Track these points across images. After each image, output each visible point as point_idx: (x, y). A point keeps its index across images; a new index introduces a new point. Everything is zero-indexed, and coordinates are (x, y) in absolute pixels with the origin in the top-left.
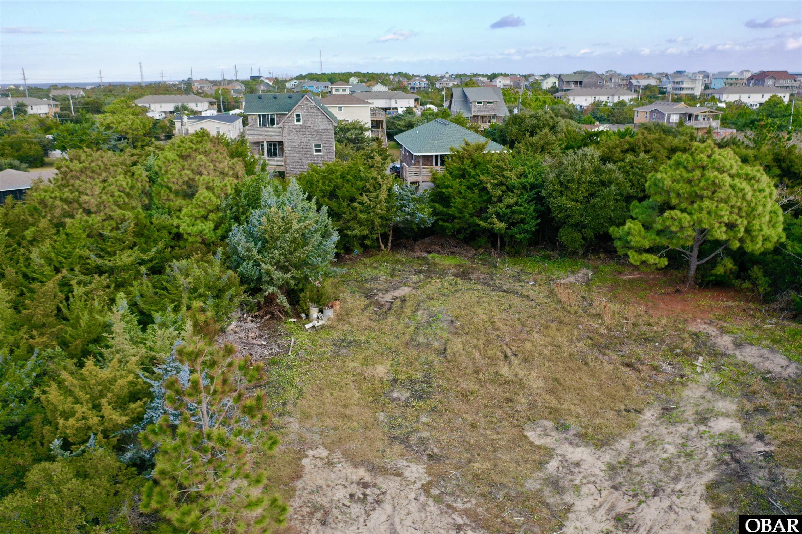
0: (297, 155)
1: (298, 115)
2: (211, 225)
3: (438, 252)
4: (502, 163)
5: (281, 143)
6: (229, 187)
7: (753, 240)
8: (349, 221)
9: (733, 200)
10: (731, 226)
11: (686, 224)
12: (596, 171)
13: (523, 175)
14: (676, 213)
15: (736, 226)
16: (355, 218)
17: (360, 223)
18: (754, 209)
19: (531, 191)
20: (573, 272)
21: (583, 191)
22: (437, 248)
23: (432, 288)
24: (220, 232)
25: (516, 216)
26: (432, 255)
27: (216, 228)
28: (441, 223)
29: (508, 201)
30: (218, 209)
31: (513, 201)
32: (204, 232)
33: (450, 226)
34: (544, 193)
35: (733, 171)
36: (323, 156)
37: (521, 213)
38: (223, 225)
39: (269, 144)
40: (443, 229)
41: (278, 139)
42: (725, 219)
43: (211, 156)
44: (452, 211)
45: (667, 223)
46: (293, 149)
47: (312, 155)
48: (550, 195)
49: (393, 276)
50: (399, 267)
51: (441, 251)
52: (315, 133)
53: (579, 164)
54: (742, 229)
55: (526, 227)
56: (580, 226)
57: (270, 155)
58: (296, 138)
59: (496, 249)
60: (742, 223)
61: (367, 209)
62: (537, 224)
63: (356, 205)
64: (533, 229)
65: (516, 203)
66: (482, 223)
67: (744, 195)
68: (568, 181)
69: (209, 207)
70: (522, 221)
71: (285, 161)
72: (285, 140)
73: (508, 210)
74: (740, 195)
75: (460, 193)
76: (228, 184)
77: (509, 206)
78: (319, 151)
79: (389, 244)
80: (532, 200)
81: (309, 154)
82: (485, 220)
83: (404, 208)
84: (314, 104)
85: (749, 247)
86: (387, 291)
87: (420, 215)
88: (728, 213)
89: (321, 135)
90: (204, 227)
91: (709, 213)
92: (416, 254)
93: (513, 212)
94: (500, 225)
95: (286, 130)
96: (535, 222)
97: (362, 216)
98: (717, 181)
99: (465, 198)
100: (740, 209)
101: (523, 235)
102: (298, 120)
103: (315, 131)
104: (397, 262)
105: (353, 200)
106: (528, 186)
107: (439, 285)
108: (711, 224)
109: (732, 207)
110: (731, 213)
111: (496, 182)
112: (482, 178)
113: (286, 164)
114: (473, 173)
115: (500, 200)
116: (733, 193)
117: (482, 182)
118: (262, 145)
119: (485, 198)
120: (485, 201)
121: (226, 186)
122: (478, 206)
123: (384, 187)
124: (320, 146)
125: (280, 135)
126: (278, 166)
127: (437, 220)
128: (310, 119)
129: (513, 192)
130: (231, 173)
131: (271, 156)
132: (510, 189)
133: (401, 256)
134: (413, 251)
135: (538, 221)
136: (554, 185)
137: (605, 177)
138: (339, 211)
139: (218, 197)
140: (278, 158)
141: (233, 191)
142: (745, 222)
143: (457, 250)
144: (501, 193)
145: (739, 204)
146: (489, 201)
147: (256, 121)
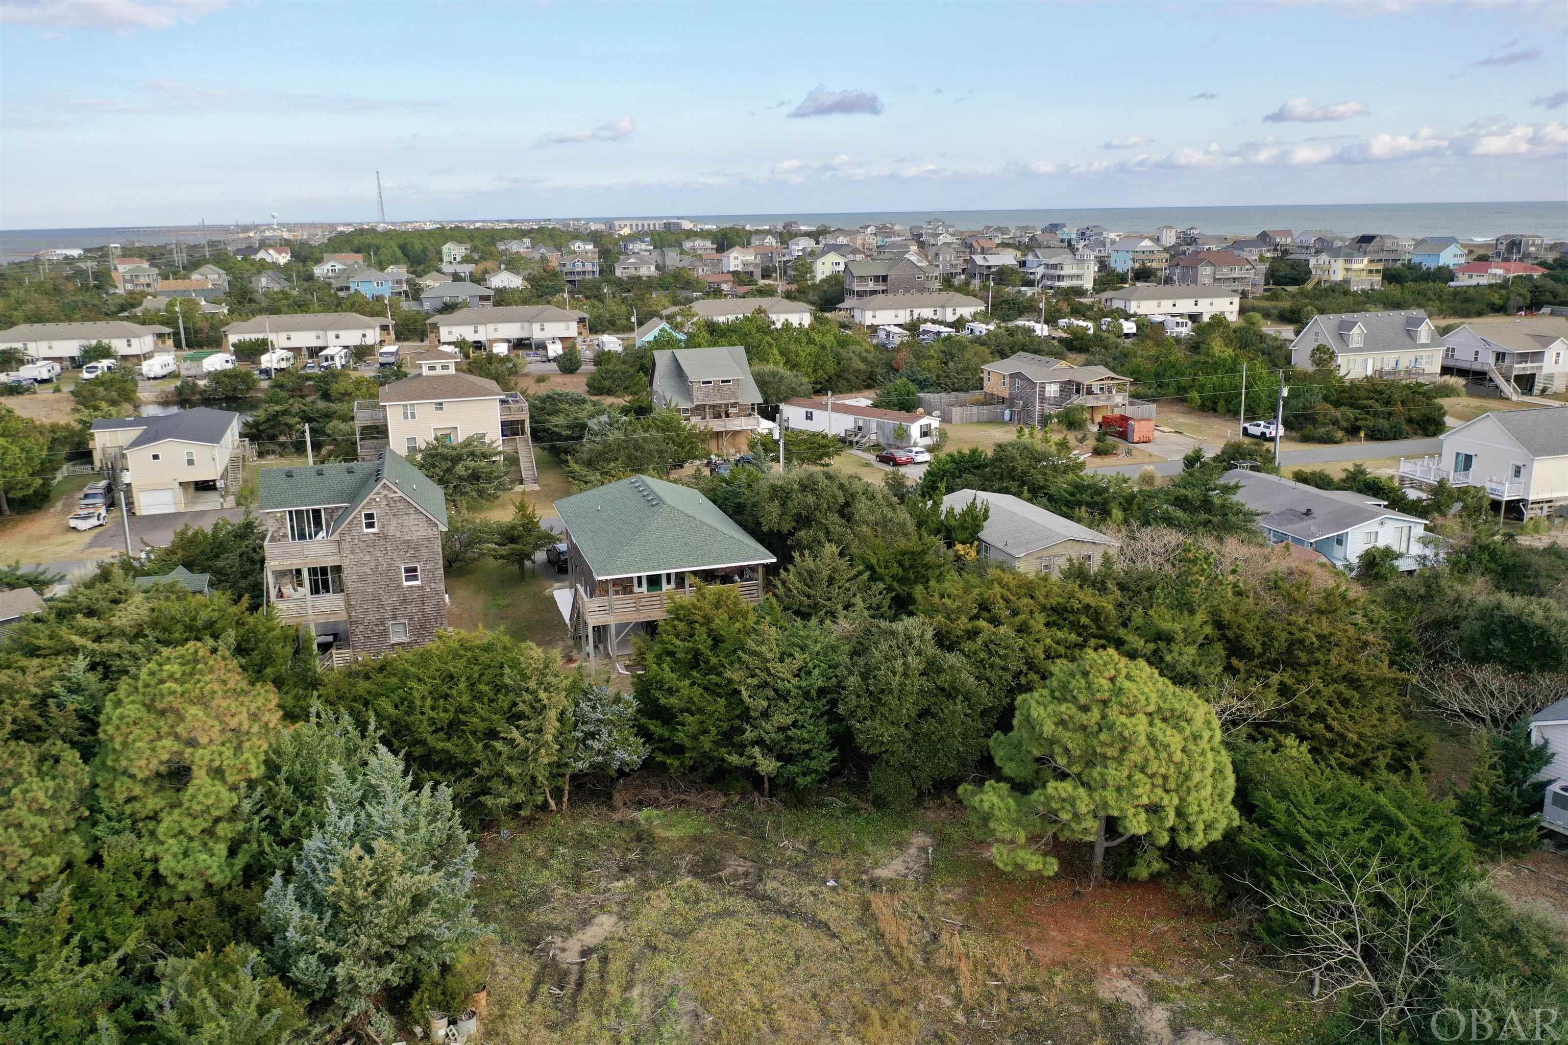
0: (370, 590)
1: (369, 516)
2: (222, 849)
3: (654, 803)
4: (764, 649)
5: (338, 569)
6: (253, 766)
7: (1189, 829)
8: (489, 779)
9: (1153, 767)
10: (1154, 809)
11: (1083, 809)
12: (932, 668)
13: (802, 672)
14: (1065, 788)
15: (1163, 808)
16: (498, 774)
17: (509, 781)
18: (1187, 777)
19: (819, 697)
20: (901, 845)
21: (909, 708)
22: (655, 793)
23: (654, 914)
24: (241, 860)
25: (795, 745)
26: (646, 812)
27: (232, 852)
28: (660, 757)
29: (781, 719)
30: (234, 814)
31: (789, 720)
32: (210, 872)
33: (676, 763)
34: (841, 710)
35: (1151, 709)
36: (421, 588)
37: (803, 741)
38: (245, 846)
39: (313, 571)
40: (663, 766)
41: (330, 562)
42: (1145, 800)
43: (214, 703)
44: (681, 737)
45: (1054, 805)
46: (362, 578)
47: (399, 586)
48: (852, 714)
49: (578, 884)
50: (589, 857)
51: (663, 800)
52: (404, 546)
53: (900, 661)
54: (1172, 814)
55: (814, 764)
56: (907, 768)
57: (315, 590)
58: (367, 558)
59: (762, 794)
60: (1170, 802)
61: (523, 757)
62: (834, 760)
63: (499, 745)
64: (827, 769)
65: (794, 724)
66: (734, 759)
67: (1170, 755)
68: (882, 691)
69: (217, 813)
70: (807, 754)
71: (347, 602)
72: (345, 564)
73: (781, 736)
74: (1164, 755)
75: (690, 700)
76: (252, 760)
77: (781, 729)
78: (415, 578)
79: (565, 799)
80: (822, 715)
81: (393, 585)
82: (741, 749)
83: (590, 742)
84: (400, 494)
85: (1185, 842)
86: (569, 931)
87: (619, 754)
88: (1148, 787)
89: (416, 549)
90: (209, 862)
91: (1119, 789)
92: (617, 816)
93: (789, 739)
94: (767, 766)
95: (346, 546)
96: (829, 756)
97: (512, 770)
98: (1126, 733)
99: (701, 711)
100: (1165, 778)
101: (809, 778)
102: (370, 525)
103: (405, 542)
104: (583, 842)
105: (493, 734)
106: (813, 693)
107: (666, 906)
108: (1121, 810)
109: (1152, 776)
110: (1154, 786)
111: (754, 681)
112: (728, 674)
113: (349, 606)
114: (714, 660)
115: (765, 715)
116: (1152, 753)
117: (730, 681)
118: (299, 572)
119: (738, 712)
120: (738, 717)
121: (247, 763)
122: (725, 726)
123: (553, 714)
124: (414, 570)
125: (334, 554)
126: (333, 612)
127: (653, 751)
128: (394, 522)
129: (786, 701)
130: (255, 729)
131: (317, 592)
132: (783, 696)
133: (589, 825)
134: (612, 808)
135: (835, 753)
136: (858, 696)
137: (943, 680)
138: (469, 759)
139: (234, 788)
140: (330, 596)
141: (263, 768)
142: (1176, 801)
143: (692, 797)
144: (765, 704)
145: (1163, 771)
146: (745, 716)
147: (283, 523)
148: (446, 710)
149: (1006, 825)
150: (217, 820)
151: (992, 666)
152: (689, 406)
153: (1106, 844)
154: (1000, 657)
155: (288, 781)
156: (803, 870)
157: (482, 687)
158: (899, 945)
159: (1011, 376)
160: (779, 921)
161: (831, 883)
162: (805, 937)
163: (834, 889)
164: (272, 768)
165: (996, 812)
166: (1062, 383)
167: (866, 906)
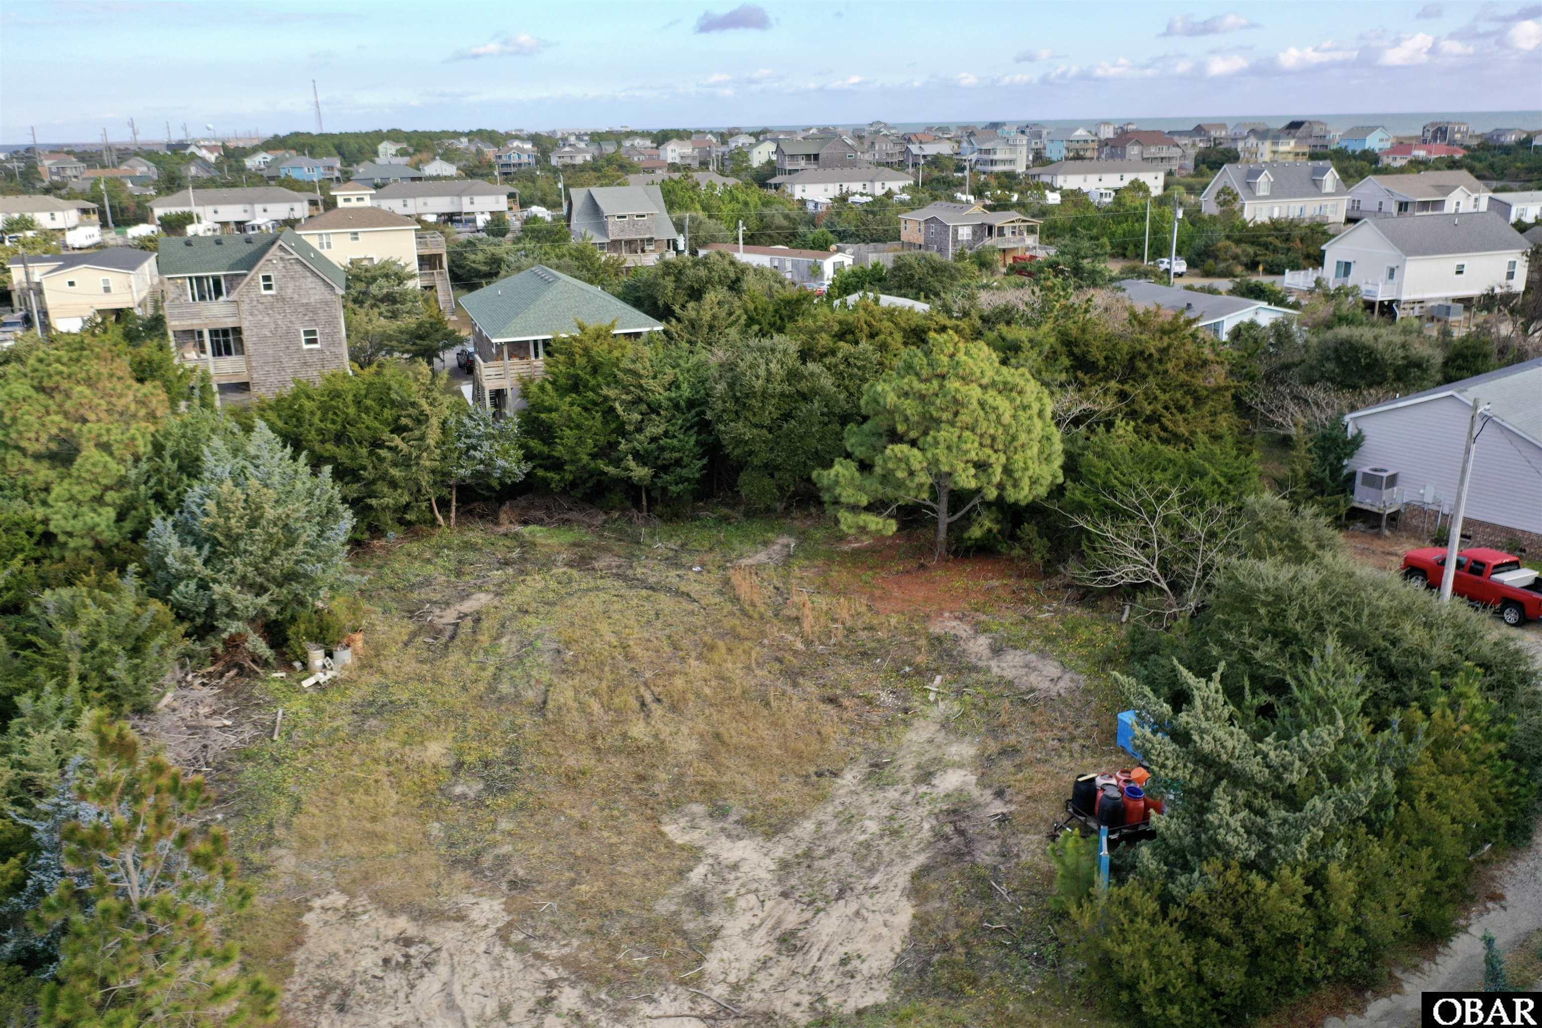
0: (270, 352)
1: (267, 278)
2: (110, 513)
3: (540, 522)
4: (639, 366)
5: (237, 331)
6: (140, 442)
7: (1015, 485)
8: (373, 482)
9: (983, 426)
10: (981, 466)
11: (916, 466)
12: (793, 376)
13: (674, 385)
14: (901, 449)
15: (990, 465)
16: (383, 478)
17: (393, 484)
18: (1014, 438)
19: (689, 410)
20: (766, 543)
21: (771, 411)
22: (540, 514)
23: (528, 592)
24: (128, 525)
25: (667, 455)
26: (530, 528)
27: (121, 517)
28: (540, 473)
29: (652, 430)
30: (122, 483)
31: (660, 430)
32: (98, 529)
33: (557, 477)
34: (709, 416)
35: (985, 381)
36: (320, 351)
37: (673, 449)
38: (133, 513)
39: (214, 333)
40: (546, 482)
41: (229, 323)
42: (973, 455)
43: (100, 386)
44: (559, 451)
45: (890, 465)
46: (263, 339)
47: (299, 349)
48: (719, 419)
49: (459, 574)
50: (471, 556)
51: (547, 520)
52: (301, 309)
53: (763, 367)
54: (999, 470)
55: (685, 472)
56: (770, 469)
57: (217, 352)
58: (267, 320)
59: (641, 511)
60: (998, 461)
61: (406, 462)
62: (704, 467)
63: (383, 453)
64: (697, 475)
65: (666, 434)
66: (611, 470)
67: (998, 417)
68: (747, 396)
69: (105, 481)
70: (678, 463)
71: (248, 363)
72: (245, 325)
73: (653, 446)
74: (993, 417)
75: (570, 418)
76: (138, 436)
77: (653, 440)
78: (314, 341)
79: (453, 515)
80: (692, 427)
81: (293, 348)
82: (617, 462)
83: (472, 452)
84: (296, 256)
85: (1012, 495)
86: (448, 604)
87: (500, 462)
88: (976, 444)
89: (314, 312)
90: (97, 519)
91: (949, 448)
92: (502, 530)
93: (662, 449)
94: (640, 472)
95: (245, 307)
96: (700, 464)
97: (395, 472)
98: (959, 396)
99: (579, 427)
100: (993, 438)
101: (681, 486)
102: (268, 287)
103: (303, 305)
104: (469, 546)
105: (376, 444)
106: (682, 403)
107: (539, 586)
108: (952, 466)
109: (982, 436)
110: (981, 444)
111: (629, 398)
112: (605, 391)
113: (250, 368)
114: (593, 382)
115: (639, 430)
116: (982, 413)
117: (606, 398)
118: (200, 334)
119: (613, 426)
120: (613, 432)
121: (133, 439)
122: (602, 440)
123: (434, 422)
124: (313, 332)
125: (234, 315)
126: (236, 374)
127: (534, 468)
128: (291, 285)
129: (658, 414)
130: (142, 412)
131: (220, 354)
132: (654, 409)
133: (476, 534)
134: (497, 523)
135: (705, 461)
136: (725, 402)
137: (803, 386)
138: (354, 465)
139: (122, 461)
140: (233, 358)
141: (150, 447)
142: (1003, 459)
143: (574, 515)
144: (640, 417)
145: (992, 431)
146: (621, 431)
147: (184, 290)
148: (334, 422)
149: (850, 491)
150: (107, 488)
151: (851, 376)
152: (606, 241)
153: (949, 520)
154: (859, 368)
155: (173, 457)
156: (673, 562)
157: (369, 402)
158: (753, 605)
159: (926, 221)
160: (644, 592)
161: (698, 569)
162: (665, 602)
163: (699, 572)
164: (158, 448)
165: (841, 479)
166: (974, 226)
167: (727, 582)
